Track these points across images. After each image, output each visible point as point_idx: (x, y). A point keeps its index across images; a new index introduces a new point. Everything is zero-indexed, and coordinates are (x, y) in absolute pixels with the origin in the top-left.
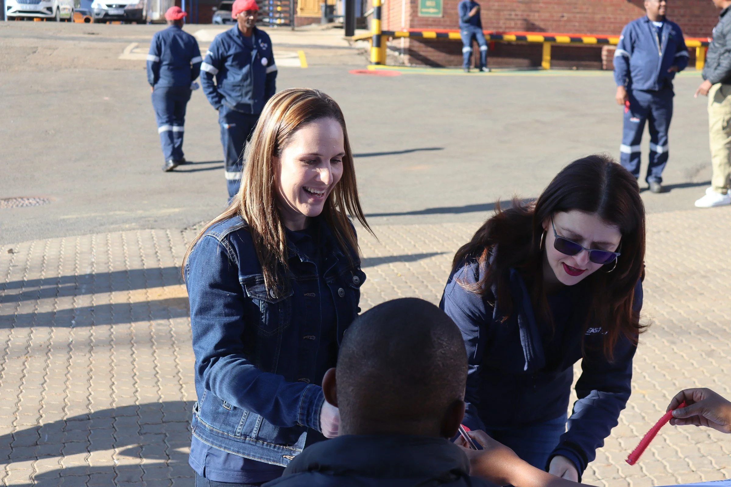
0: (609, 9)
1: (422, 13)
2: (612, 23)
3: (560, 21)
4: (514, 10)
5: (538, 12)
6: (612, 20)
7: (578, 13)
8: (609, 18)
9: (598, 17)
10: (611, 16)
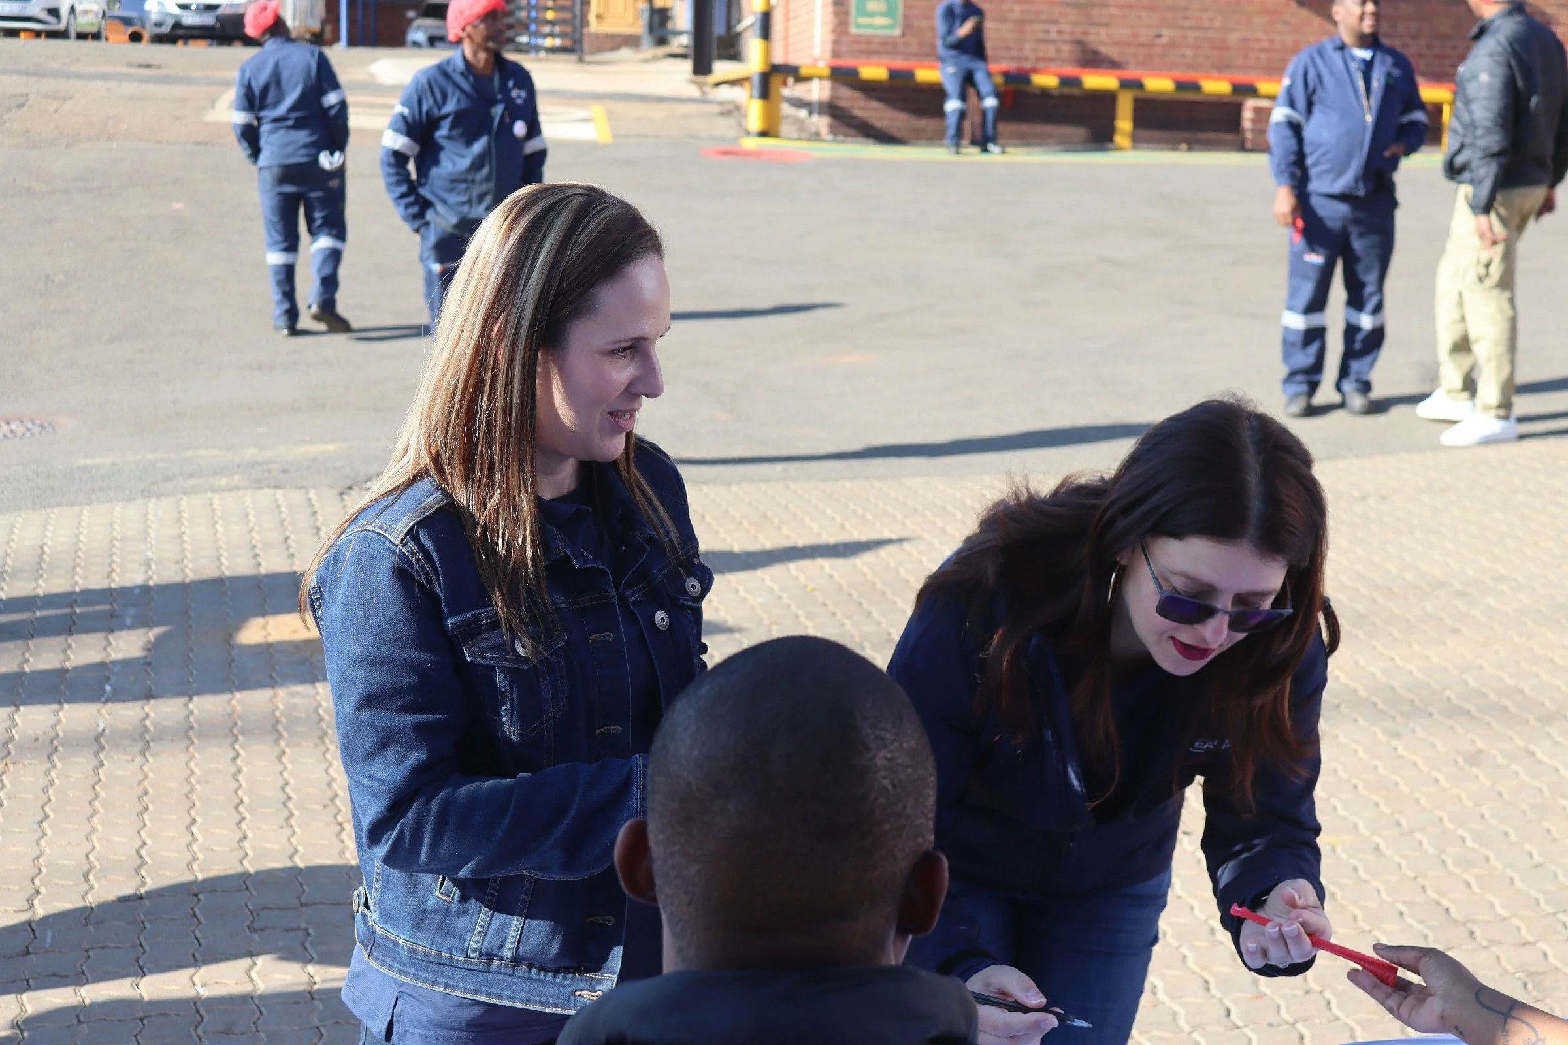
0: (1258, 20)
1: (858, 26)
2: (1263, 50)
3: (1153, 45)
4: (1055, 22)
5: (1106, 25)
6: (1265, 45)
7: (1191, 28)
8: (1258, 40)
9: (1233, 38)
10: (1262, 35)
